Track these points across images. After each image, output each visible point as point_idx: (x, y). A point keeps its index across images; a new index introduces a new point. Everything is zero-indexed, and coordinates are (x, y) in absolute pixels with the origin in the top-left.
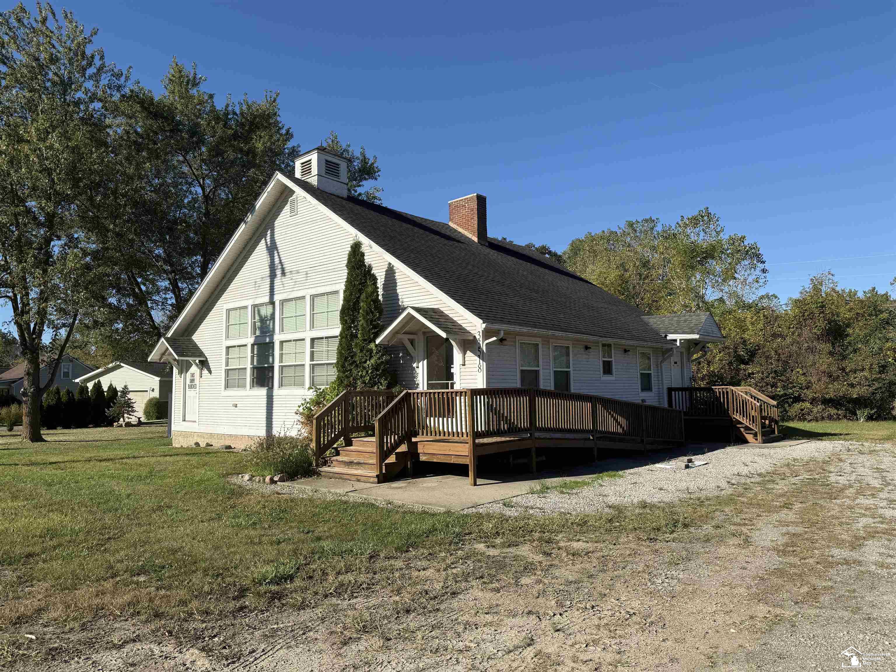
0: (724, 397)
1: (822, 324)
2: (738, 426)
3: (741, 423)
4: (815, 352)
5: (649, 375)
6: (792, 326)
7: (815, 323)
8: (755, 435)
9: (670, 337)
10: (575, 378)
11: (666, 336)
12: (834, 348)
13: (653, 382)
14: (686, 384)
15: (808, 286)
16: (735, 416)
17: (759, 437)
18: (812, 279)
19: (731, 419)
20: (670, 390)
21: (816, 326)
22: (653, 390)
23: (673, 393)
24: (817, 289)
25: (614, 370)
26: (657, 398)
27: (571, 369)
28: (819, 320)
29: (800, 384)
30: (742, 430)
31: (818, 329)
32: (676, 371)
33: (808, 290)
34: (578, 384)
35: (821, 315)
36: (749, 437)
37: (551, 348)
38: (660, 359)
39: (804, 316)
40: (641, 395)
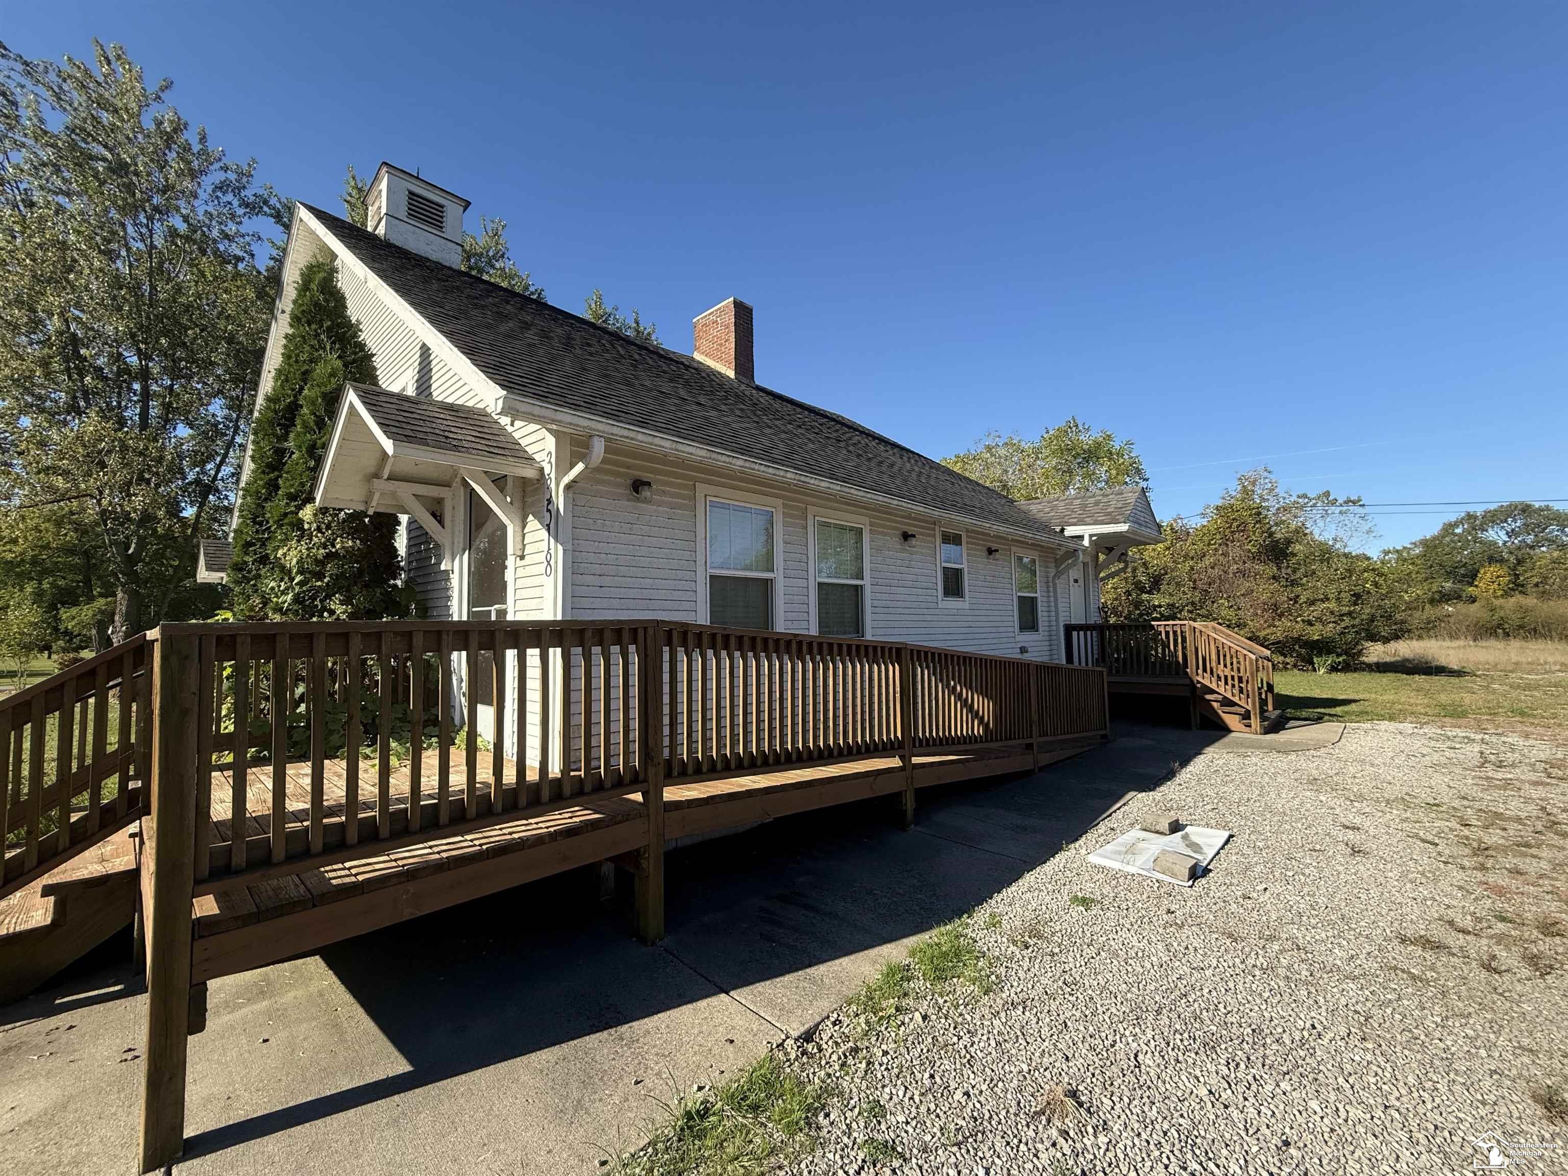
0: (1176, 641)
1: (1258, 537)
2: (1208, 697)
3: (1213, 692)
4: (1248, 577)
5: (1033, 600)
6: (1213, 542)
7: (1249, 537)
8: (1246, 716)
9: (1070, 531)
10: (876, 603)
11: (1062, 530)
12: (1279, 569)
13: (1040, 614)
14: (1095, 619)
15: (1234, 488)
16: (1200, 680)
17: (1255, 721)
18: (1240, 479)
19: (1192, 685)
20: (1069, 629)
21: (1250, 541)
22: (1041, 629)
23: (1075, 634)
24: (1246, 492)
25: (966, 588)
26: (1047, 643)
27: (866, 582)
28: (1254, 532)
29: (1229, 620)
30: (1215, 705)
31: (1253, 545)
32: (1076, 592)
33: (1234, 494)
34: (881, 617)
35: (1257, 526)
36: (1232, 721)
37: (810, 529)
38: (1052, 572)
39: (1230, 527)
40: (1019, 638)
